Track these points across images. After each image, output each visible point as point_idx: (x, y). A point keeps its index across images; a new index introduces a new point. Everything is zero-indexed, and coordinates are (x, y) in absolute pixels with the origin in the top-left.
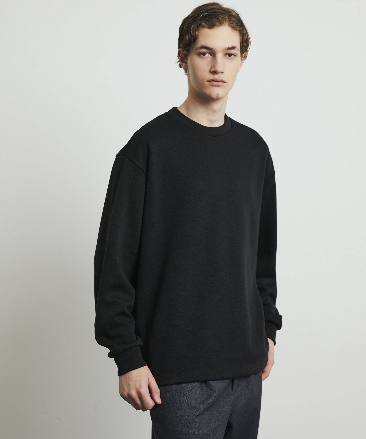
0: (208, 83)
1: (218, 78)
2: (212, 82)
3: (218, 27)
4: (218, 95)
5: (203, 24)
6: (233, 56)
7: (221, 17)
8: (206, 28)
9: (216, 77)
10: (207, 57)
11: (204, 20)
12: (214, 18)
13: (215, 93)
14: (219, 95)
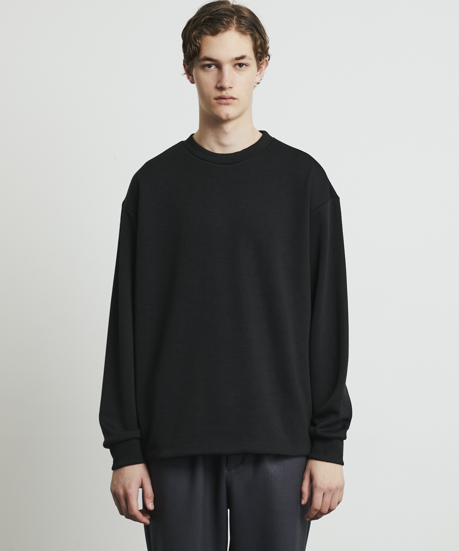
0: (215, 100)
1: (226, 95)
2: (220, 100)
3: (223, 33)
4: (227, 115)
5: (205, 30)
6: (244, 66)
7: (226, 20)
8: (208, 35)
9: (224, 93)
10: (212, 69)
11: (205, 25)
12: (216, 23)
13: (224, 113)
14: (229, 115)
